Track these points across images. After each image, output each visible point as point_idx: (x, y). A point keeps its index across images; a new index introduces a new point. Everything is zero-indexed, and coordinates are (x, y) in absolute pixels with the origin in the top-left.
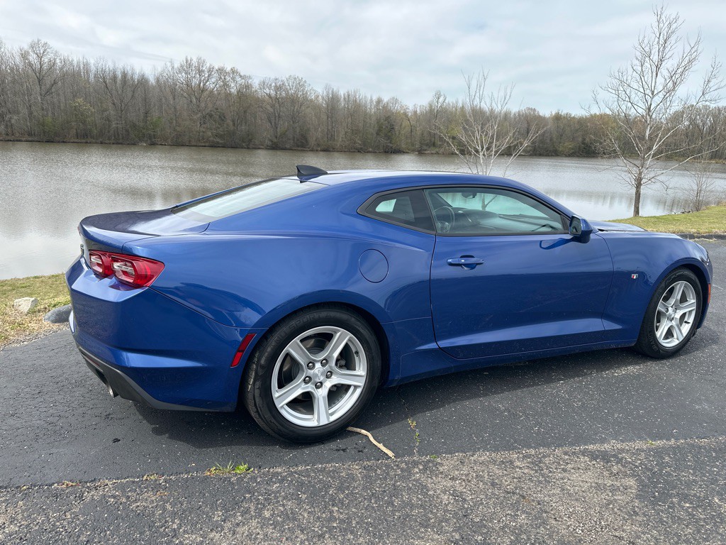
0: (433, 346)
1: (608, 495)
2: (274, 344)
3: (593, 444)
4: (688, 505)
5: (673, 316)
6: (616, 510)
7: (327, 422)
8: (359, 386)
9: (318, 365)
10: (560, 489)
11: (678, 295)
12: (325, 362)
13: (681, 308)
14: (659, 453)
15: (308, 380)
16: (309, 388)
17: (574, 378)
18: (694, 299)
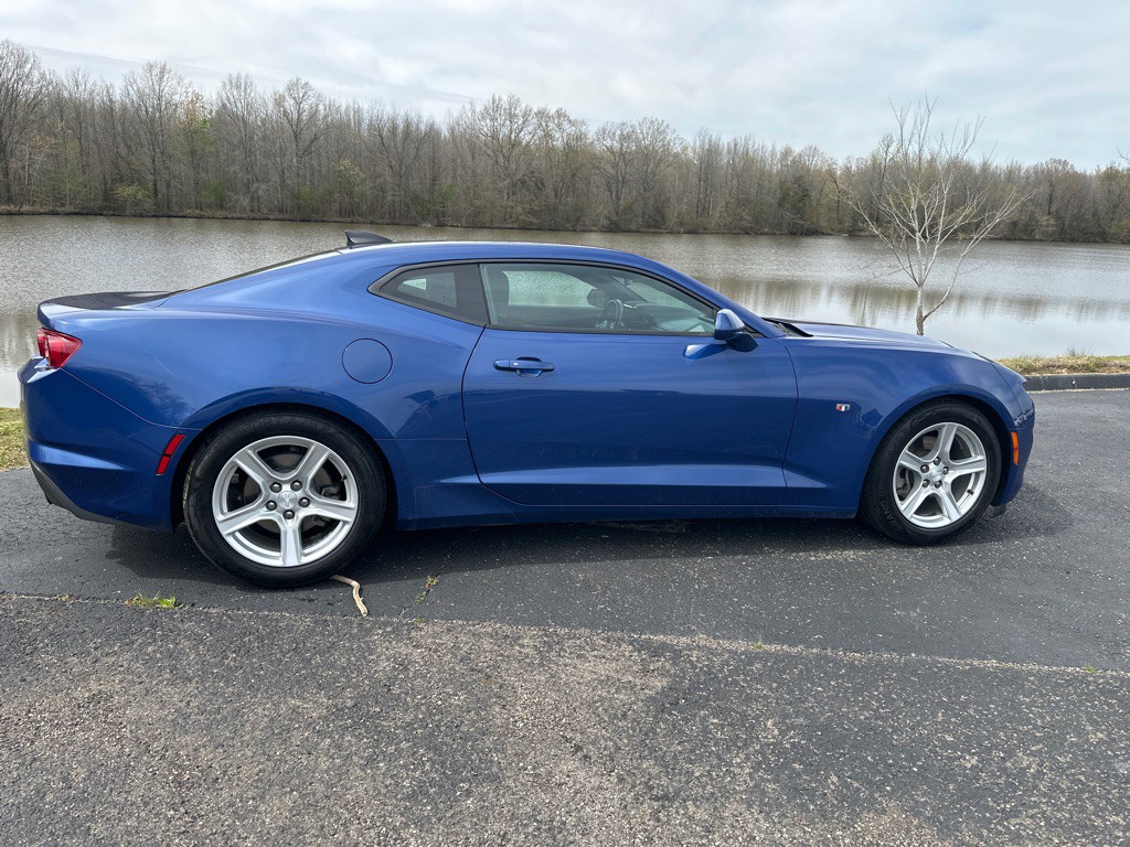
0: (473, 480)
1: (609, 692)
2: (212, 451)
3: (665, 634)
4: (716, 721)
5: (938, 478)
6: (600, 709)
7: (297, 564)
8: (348, 522)
9: (286, 488)
10: (548, 676)
11: (945, 444)
12: (296, 484)
13: (954, 467)
14: (751, 658)
15: (271, 505)
16: (275, 516)
17: (736, 554)
18: (982, 454)
